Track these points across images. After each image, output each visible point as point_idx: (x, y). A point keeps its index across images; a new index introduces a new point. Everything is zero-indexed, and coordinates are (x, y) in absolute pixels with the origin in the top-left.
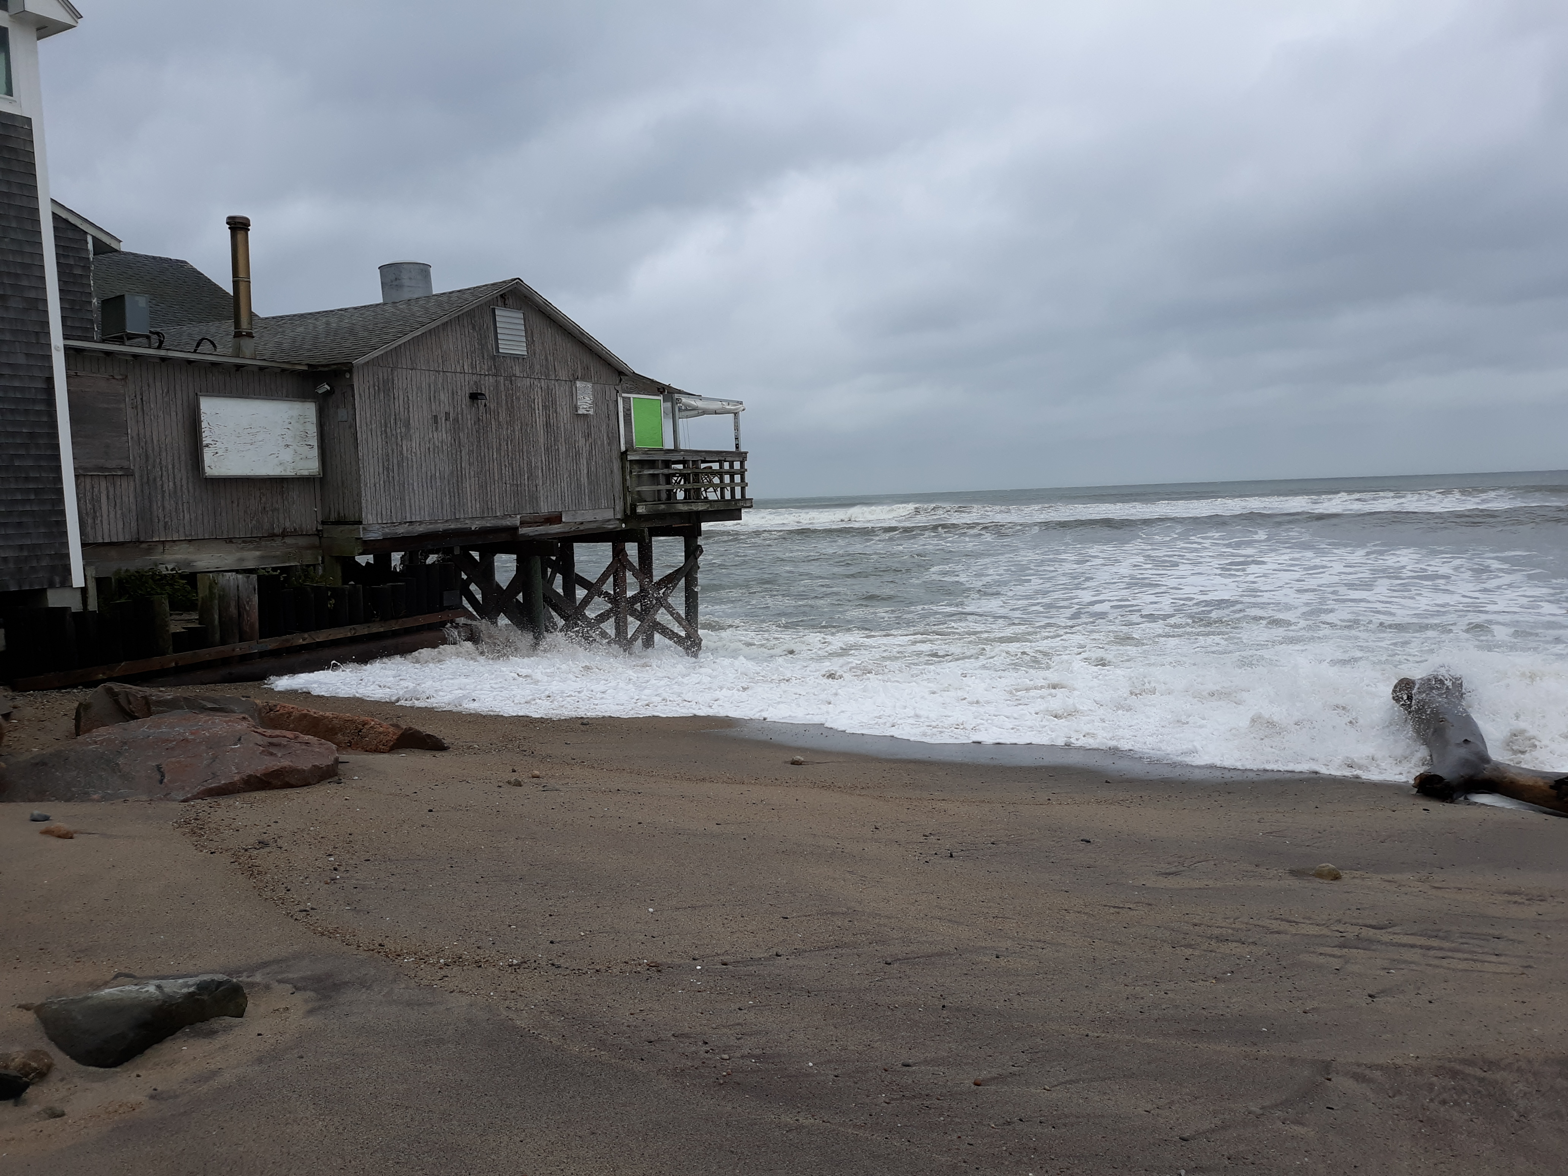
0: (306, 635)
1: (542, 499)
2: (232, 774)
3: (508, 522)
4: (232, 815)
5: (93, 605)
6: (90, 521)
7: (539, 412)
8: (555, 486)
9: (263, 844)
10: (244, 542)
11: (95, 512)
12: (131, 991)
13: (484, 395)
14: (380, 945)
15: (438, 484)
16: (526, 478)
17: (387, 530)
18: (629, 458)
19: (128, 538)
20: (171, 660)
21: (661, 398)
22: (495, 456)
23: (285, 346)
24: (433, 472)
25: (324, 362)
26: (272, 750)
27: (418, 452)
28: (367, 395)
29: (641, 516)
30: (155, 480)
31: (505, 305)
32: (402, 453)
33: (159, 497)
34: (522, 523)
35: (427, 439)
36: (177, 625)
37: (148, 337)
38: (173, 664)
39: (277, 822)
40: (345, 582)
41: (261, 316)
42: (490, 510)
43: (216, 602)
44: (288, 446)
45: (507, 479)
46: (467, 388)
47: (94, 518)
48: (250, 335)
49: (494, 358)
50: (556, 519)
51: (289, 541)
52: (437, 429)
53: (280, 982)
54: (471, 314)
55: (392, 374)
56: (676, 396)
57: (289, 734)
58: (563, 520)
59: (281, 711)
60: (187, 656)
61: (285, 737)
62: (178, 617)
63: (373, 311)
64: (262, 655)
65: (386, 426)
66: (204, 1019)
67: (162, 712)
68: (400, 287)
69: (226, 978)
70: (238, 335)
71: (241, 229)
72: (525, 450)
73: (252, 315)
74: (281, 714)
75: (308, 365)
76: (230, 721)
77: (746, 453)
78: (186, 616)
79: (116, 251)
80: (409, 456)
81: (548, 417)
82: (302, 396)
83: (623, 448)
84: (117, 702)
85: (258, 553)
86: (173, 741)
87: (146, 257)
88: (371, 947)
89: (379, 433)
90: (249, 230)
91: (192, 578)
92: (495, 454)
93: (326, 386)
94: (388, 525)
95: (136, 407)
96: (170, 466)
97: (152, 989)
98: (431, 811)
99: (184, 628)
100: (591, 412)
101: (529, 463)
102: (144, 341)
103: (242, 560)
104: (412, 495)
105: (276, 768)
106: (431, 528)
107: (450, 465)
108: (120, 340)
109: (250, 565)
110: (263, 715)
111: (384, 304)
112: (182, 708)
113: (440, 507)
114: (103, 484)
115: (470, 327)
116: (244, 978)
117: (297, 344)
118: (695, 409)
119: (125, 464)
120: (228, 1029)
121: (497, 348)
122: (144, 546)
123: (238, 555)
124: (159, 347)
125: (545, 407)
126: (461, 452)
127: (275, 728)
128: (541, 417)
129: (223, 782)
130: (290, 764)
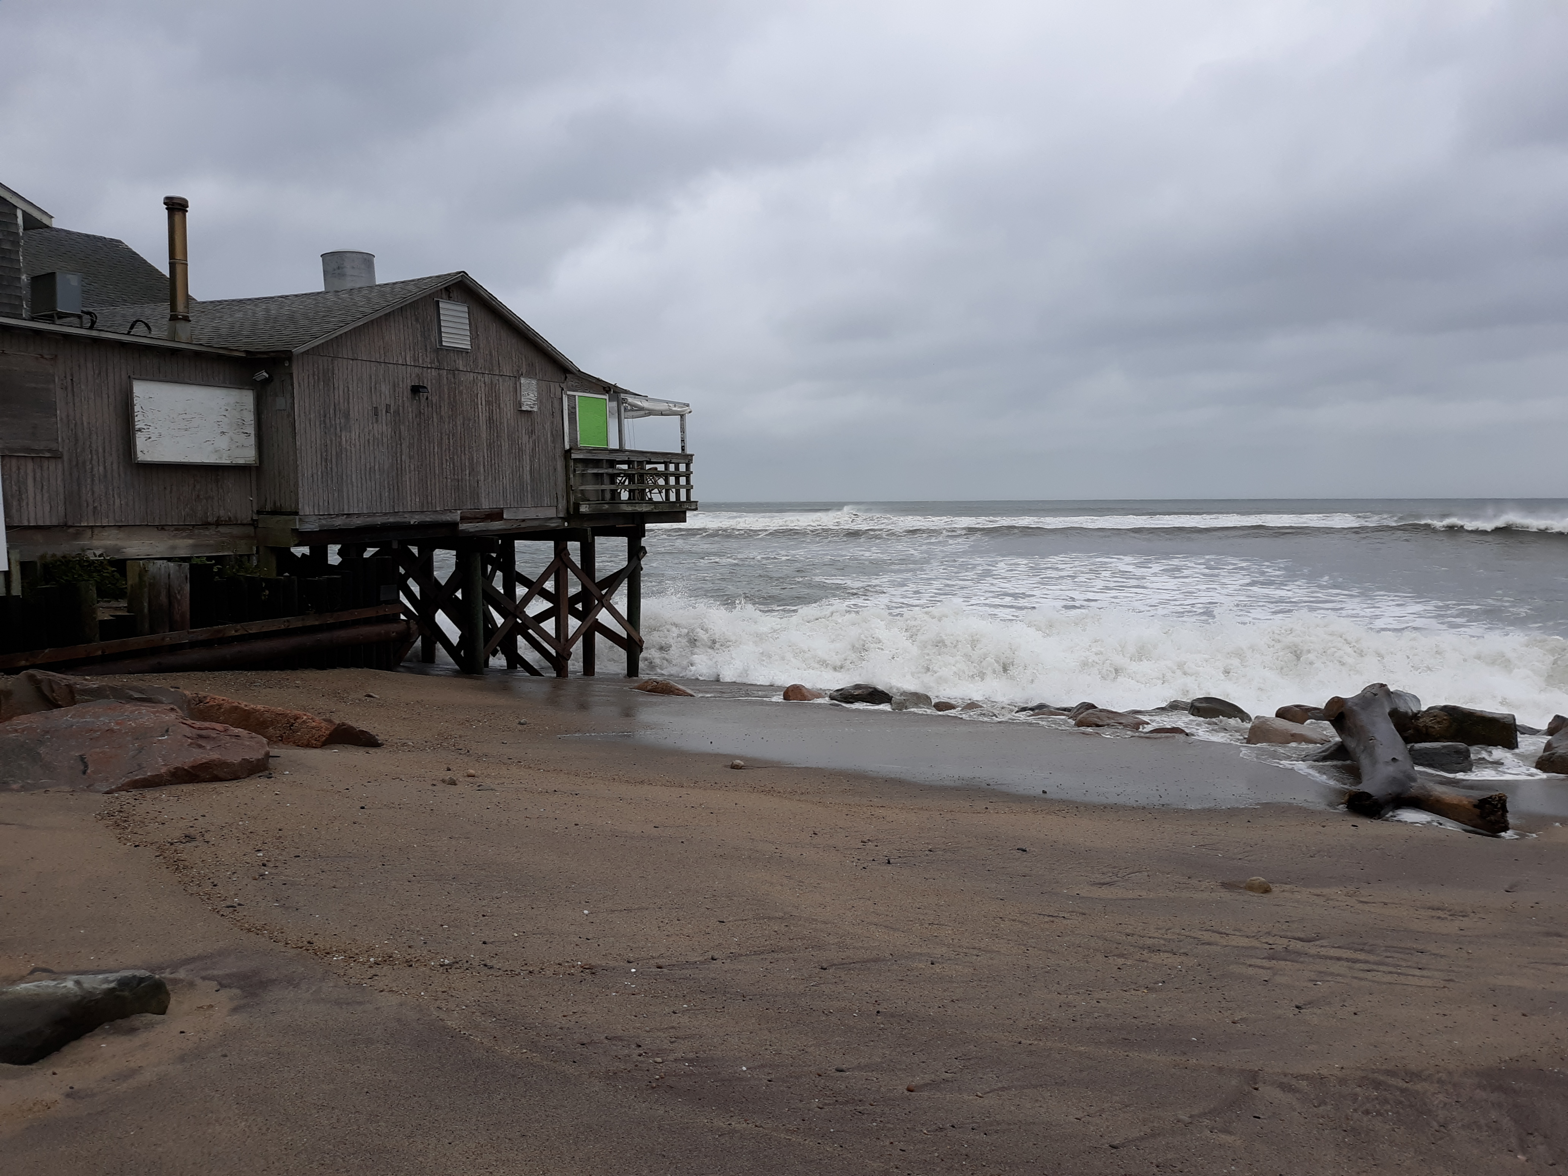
0: (239, 627)
1: (483, 495)
2: (158, 766)
3: (448, 517)
4: (158, 807)
5: (16, 590)
6: (15, 503)
7: (482, 408)
8: (497, 482)
9: (189, 838)
10: (176, 530)
11: (20, 494)
12: (48, 986)
13: (425, 387)
14: (309, 942)
15: (378, 476)
16: (467, 472)
17: (324, 522)
18: (574, 456)
19: (55, 522)
20: (97, 648)
21: (607, 397)
22: (436, 450)
23: (224, 331)
24: (372, 464)
25: (264, 349)
26: (202, 742)
27: (358, 444)
28: (306, 385)
29: (585, 516)
30: (84, 463)
31: (449, 298)
32: (340, 443)
33: (89, 481)
34: (462, 518)
35: (366, 430)
36: (104, 612)
37: (79, 317)
38: (100, 653)
39: (204, 816)
40: (280, 573)
41: (199, 300)
42: (430, 505)
43: (146, 590)
44: (223, 433)
45: (448, 474)
46: (409, 381)
47: (20, 500)
48: (186, 319)
49: (437, 351)
50: (497, 515)
51: (222, 529)
52: (377, 421)
53: (204, 978)
54: (414, 305)
55: (332, 364)
56: (622, 396)
57: (219, 726)
58: (505, 516)
59: (212, 703)
60: (114, 645)
61: (214, 729)
62: (106, 605)
63: (315, 299)
64: (193, 645)
65: (325, 416)
66: (125, 1016)
67: (87, 701)
68: (342, 275)
69: (148, 974)
70: (174, 318)
71: (179, 210)
72: (467, 444)
73: (188, 298)
74: (212, 706)
75: (246, 352)
76: (157, 712)
77: (692, 456)
78: (114, 604)
79: (47, 227)
80: (348, 447)
81: (491, 412)
82: (239, 384)
83: (567, 447)
84: (39, 690)
85: (191, 541)
86: (97, 731)
87: (79, 234)
88: (300, 945)
89: (318, 423)
90: (187, 211)
91: (121, 565)
92: (436, 448)
93: (265, 374)
94: (325, 517)
95: (66, 388)
96: (101, 450)
97: (70, 984)
98: (363, 808)
99: (111, 616)
100: (535, 409)
101: (471, 459)
102: (76, 321)
103: (174, 548)
104: (350, 486)
105: (204, 761)
106: (369, 521)
107: (390, 457)
108: (50, 319)
109: (183, 553)
110: (192, 706)
111: (326, 292)
112: (107, 697)
113: (379, 500)
114: (30, 465)
115: (413, 318)
116: (167, 975)
117: (236, 330)
118: (641, 409)
119: (54, 446)
120: (150, 1026)
121: (441, 341)
122: (71, 530)
123: (171, 542)
124: (91, 328)
125: (488, 403)
126: (401, 445)
127: (205, 720)
128: (484, 412)
129: (149, 774)
130: (220, 757)
